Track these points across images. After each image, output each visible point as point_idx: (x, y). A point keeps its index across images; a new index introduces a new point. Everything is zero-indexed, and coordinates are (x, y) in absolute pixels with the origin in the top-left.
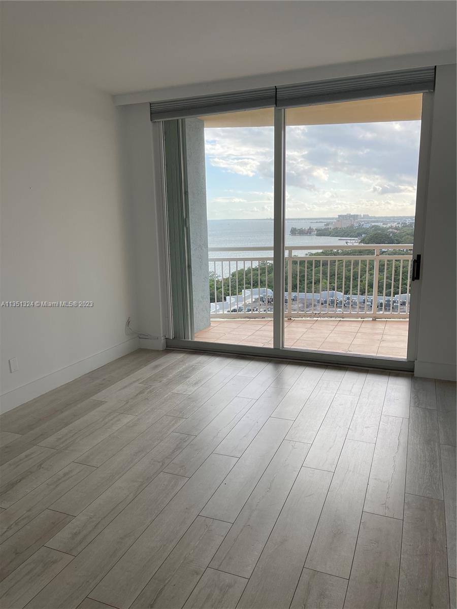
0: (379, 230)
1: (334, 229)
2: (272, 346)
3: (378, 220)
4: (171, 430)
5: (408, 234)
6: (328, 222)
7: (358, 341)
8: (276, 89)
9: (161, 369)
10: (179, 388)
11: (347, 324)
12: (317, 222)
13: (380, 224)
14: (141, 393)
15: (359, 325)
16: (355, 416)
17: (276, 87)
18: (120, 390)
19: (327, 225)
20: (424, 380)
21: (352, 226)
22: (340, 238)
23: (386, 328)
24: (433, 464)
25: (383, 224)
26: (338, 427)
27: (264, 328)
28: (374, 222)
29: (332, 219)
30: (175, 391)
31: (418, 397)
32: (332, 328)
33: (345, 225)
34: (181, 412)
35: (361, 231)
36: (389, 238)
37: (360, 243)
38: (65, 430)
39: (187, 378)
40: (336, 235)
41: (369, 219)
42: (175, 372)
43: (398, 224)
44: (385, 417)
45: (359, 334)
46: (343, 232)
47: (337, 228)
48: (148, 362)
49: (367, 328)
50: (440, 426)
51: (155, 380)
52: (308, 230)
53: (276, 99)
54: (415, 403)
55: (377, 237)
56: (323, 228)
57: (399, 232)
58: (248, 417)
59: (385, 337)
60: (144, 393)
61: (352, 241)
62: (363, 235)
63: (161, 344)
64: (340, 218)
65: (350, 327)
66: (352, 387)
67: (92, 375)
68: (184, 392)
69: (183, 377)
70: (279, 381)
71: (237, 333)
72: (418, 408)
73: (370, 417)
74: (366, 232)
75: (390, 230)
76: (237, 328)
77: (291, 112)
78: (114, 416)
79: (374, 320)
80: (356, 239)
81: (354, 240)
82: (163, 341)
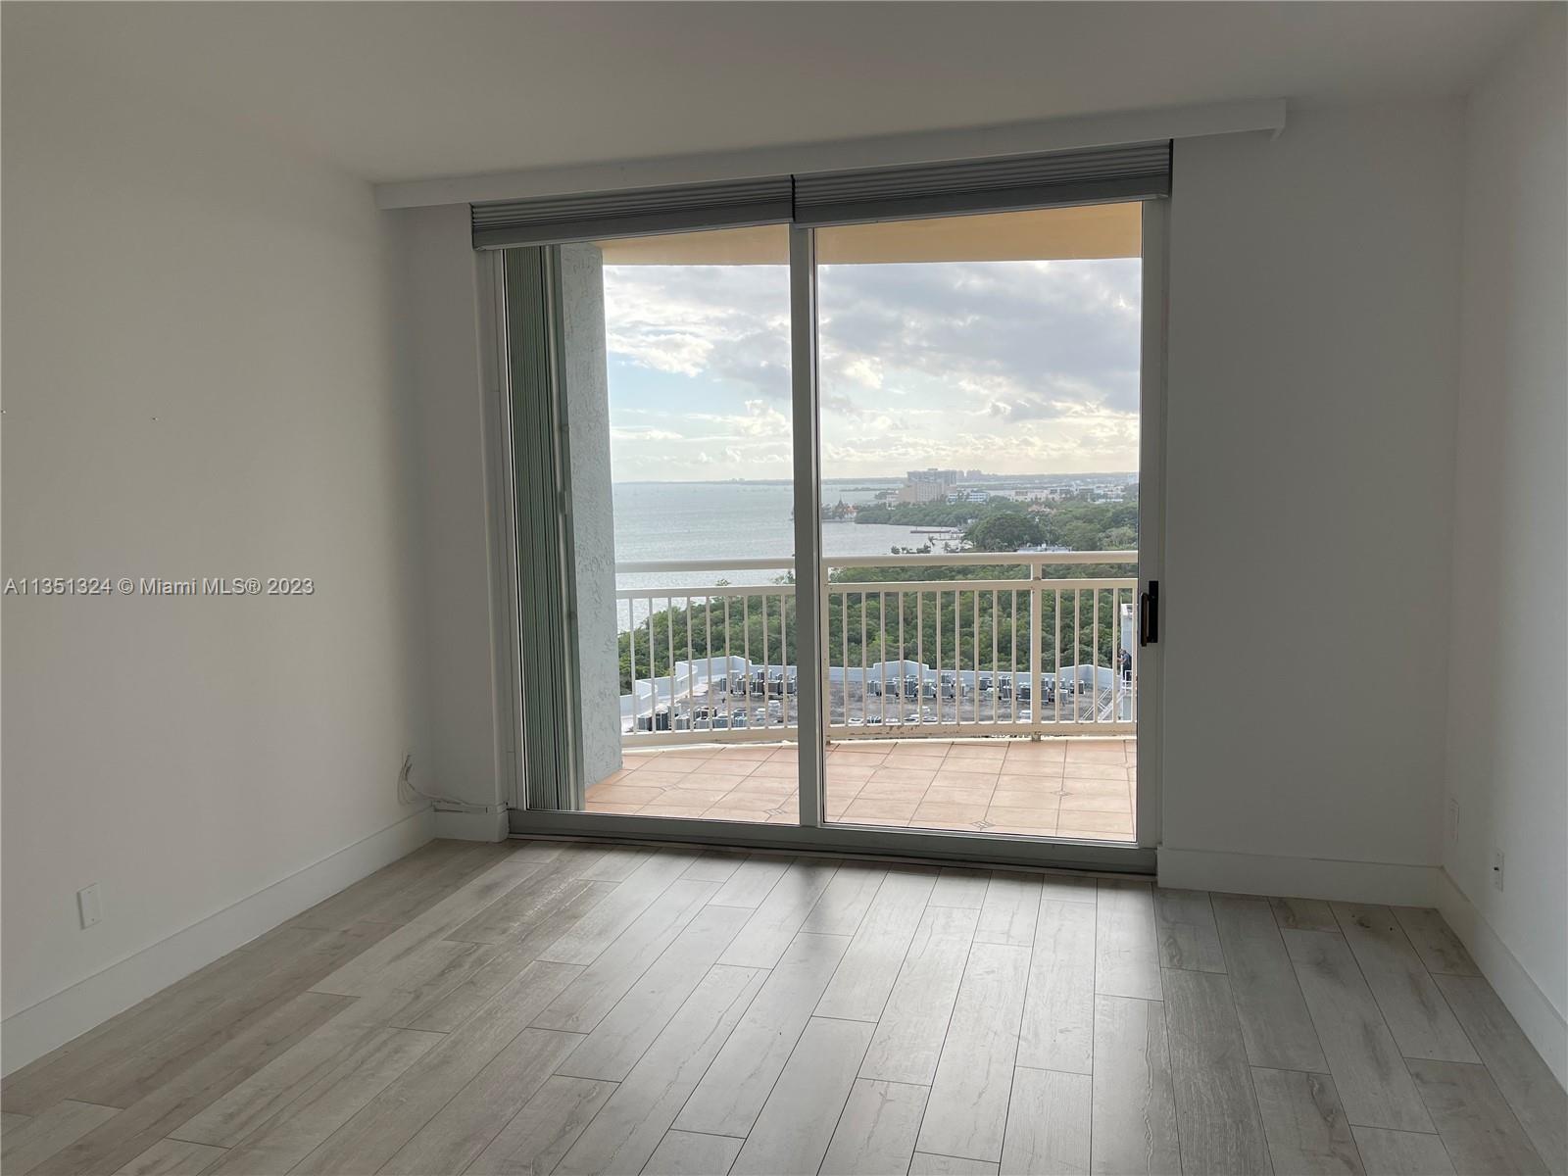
0: (1008, 508)
1: (900, 505)
2: (794, 819)
3: (1002, 482)
4: (550, 1071)
5: (1077, 518)
6: (884, 489)
7: (1003, 798)
8: (793, 181)
9: (500, 894)
10: (559, 948)
11: (972, 751)
12: (856, 490)
13: (1011, 495)
14: (454, 965)
15: (1000, 754)
16: (1030, 1000)
17: (792, 176)
18: (398, 957)
19: (882, 495)
20: (1186, 894)
21: (943, 499)
22: (913, 528)
23: (1067, 760)
24: (1241, 1122)
25: (1016, 494)
26: (991, 1035)
27: (763, 768)
28: (995, 488)
29: (894, 481)
30: (546, 957)
31: (1175, 941)
32: (936, 763)
33: (925, 495)
34: (571, 1015)
35: (965, 510)
36: (1031, 526)
37: (963, 539)
38: (244, 1090)
39: (576, 917)
40: (906, 520)
41: (981, 482)
42: (540, 904)
43: (1052, 492)
44: (1104, 999)
45: (1006, 778)
46: (921, 515)
47: (905, 504)
48: (460, 878)
49: (1020, 760)
50: (1241, 1019)
51: (487, 928)
52: (837, 507)
53: (794, 205)
54: (1172, 958)
55: (1001, 524)
56: (872, 504)
57: (1054, 511)
58: (754, 1021)
59: (1069, 783)
60: (461, 966)
61: (943, 536)
62: (969, 521)
63: (494, 825)
65: (981, 760)
66: (1011, 923)
67: (308, 922)
68: (573, 957)
69: (564, 916)
70: (814, 916)
71: (696, 786)
72: (1180, 971)
73: (1066, 1002)
74: (976, 511)
75: (1035, 508)
76: (692, 772)
77: (827, 235)
78: (384, 1036)
79: (1036, 741)
80: (953, 529)
81: (948, 532)
82: (499, 815)
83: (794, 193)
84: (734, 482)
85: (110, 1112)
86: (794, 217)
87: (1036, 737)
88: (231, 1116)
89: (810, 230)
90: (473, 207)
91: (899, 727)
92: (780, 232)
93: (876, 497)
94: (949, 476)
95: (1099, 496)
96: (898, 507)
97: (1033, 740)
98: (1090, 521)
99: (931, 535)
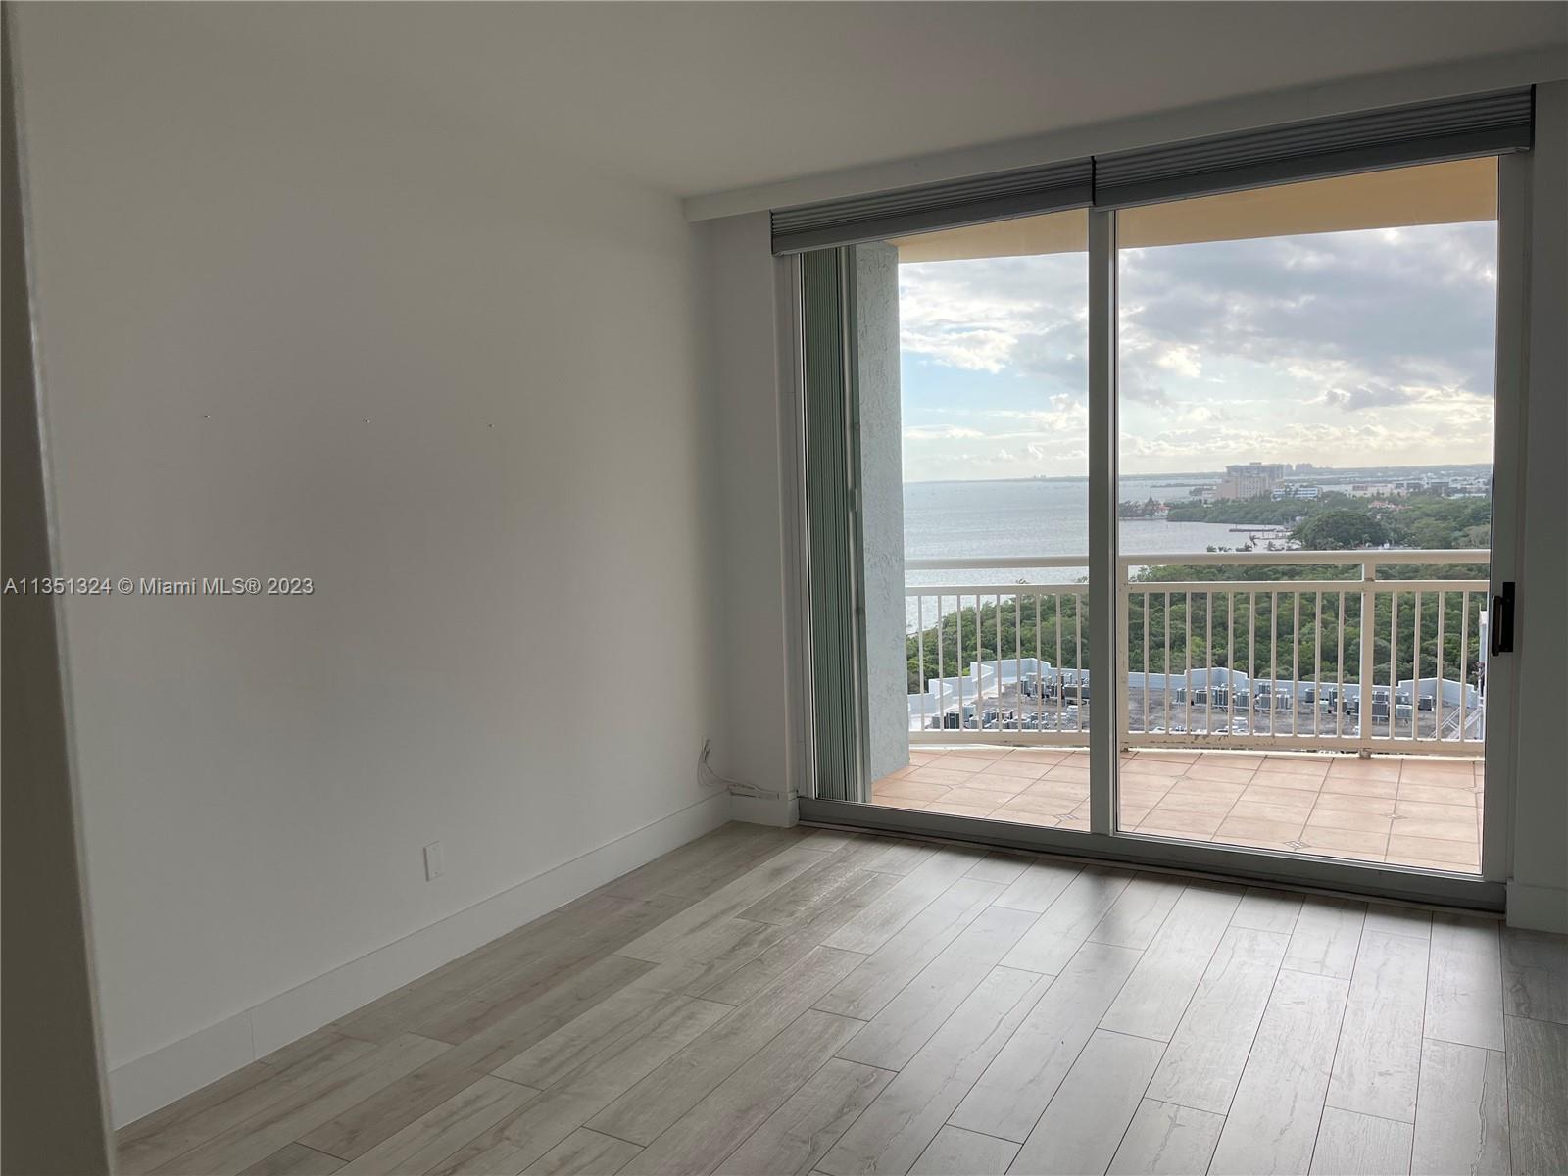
0: (1344, 504)
1: (1218, 501)
2: (1084, 825)
3: (1339, 476)
4: (831, 1051)
5: (1428, 515)
7: (1324, 817)
8: (1094, 163)
9: (788, 879)
10: (840, 936)
11: (1288, 766)
13: (1348, 490)
14: (744, 942)
15: (1321, 771)
16: (1345, 1037)
17: (1092, 157)
18: (692, 931)
19: (1198, 491)
20: (1540, 937)
21: (1266, 496)
23: (1403, 780)
25: (1354, 489)
26: (1298, 1070)
27: (1055, 773)
28: (1329, 482)
29: (1211, 476)
30: (831, 942)
31: (1524, 987)
32: (1245, 777)
33: (1248, 491)
34: (852, 1001)
35: (1292, 507)
36: (1372, 525)
37: (1290, 538)
39: (860, 906)
40: (1224, 518)
41: (1313, 477)
42: (826, 891)
43: (1398, 486)
44: (1434, 1044)
45: (1326, 796)
46: (1242, 513)
47: (1223, 501)
48: (754, 857)
49: (1346, 778)
51: (775, 910)
52: (1147, 505)
53: (1094, 188)
54: (1518, 1005)
55: (1336, 522)
56: (1186, 501)
57: (1400, 508)
58: (1035, 1026)
59: (1403, 806)
60: (750, 944)
61: (1266, 535)
62: (1297, 519)
63: (785, 811)
64: (1234, 474)
65: (1298, 776)
66: (1326, 952)
68: (856, 945)
69: (849, 903)
70: (1105, 926)
71: (983, 787)
72: (1527, 1021)
73: (1388, 1043)
74: (1305, 507)
75: (1377, 504)
78: (678, 1003)
79: (1366, 757)
80: (1281, 528)
81: (1272, 531)
82: (790, 803)
83: (1094, 174)
84: (1035, 479)
85: (444, 1047)
86: (1094, 200)
87: (1365, 754)
88: (546, 1060)
89: (1111, 214)
90: (772, 214)
91: (1205, 737)
92: (1079, 217)
93: (1190, 492)
94: (1273, 471)
95: (1456, 491)
96: (1215, 503)
97: (1362, 757)
98: (1444, 519)
99: (1253, 534)
